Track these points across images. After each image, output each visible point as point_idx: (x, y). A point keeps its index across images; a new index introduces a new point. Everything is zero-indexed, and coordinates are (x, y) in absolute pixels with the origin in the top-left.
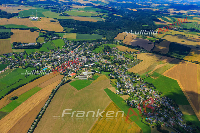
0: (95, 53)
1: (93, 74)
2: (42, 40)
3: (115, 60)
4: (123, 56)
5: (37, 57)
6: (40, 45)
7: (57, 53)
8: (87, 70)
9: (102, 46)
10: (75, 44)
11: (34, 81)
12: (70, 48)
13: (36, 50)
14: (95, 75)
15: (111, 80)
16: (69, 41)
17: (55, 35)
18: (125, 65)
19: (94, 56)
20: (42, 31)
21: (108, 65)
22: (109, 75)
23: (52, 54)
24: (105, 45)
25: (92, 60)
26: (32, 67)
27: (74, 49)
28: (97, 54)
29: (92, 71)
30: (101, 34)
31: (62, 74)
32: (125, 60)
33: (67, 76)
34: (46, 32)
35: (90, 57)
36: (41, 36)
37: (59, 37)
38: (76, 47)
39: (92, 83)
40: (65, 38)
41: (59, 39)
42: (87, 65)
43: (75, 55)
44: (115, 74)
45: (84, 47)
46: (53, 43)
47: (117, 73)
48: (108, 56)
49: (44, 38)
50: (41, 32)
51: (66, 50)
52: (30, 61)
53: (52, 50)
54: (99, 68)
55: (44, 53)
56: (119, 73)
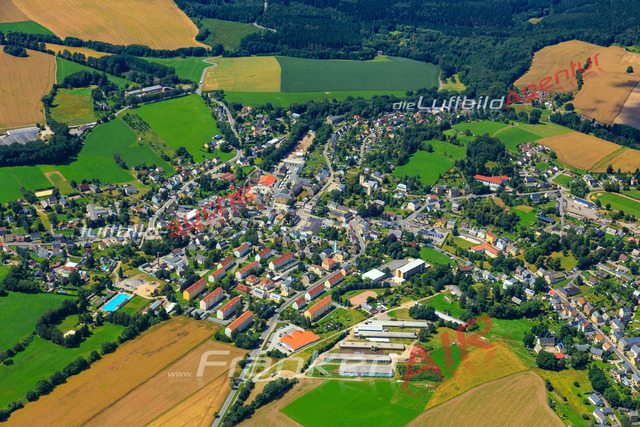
0: (414, 186)
1: (424, 337)
2: (77, 108)
3: (548, 229)
4: (599, 204)
5: (61, 218)
6: (73, 142)
7: (177, 188)
8: (380, 306)
9: (454, 141)
10: (282, 130)
11: (59, 389)
12: (249, 153)
13: (49, 171)
14: (436, 341)
15: (549, 374)
16: (238, 107)
17: (152, 70)
18: (617, 270)
19: (411, 206)
20: (73, 50)
21: (510, 266)
22: (530, 343)
23: (148, 197)
24: (468, 134)
25: (398, 233)
26: (35, 290)
27: (278, 159)
28: (428, 191)
29: (416, 314)
30: (427, 59)
31: (228, 341)
32: (611, 232)
33: (261, 351)
34: (97, 55)
35: (388, 211)
36: (72, 82)
37: (176, 81)
38: (289, 149)
39: (433, 402)
40: (215, 86)
41: (178, 94)
42: (374, 274)
43: (292, 204)
44: (568, 333)
45: (338, 149)
46: (143, 126)
47: (581, 328)
48: (500, 202)
49: (87, 93)
50: (67, 57)
51: (226, 170)
52: (18, 250)
53: (144, 171)
54: (455, 290)
55: (98, 191)
56: (589, 328)
